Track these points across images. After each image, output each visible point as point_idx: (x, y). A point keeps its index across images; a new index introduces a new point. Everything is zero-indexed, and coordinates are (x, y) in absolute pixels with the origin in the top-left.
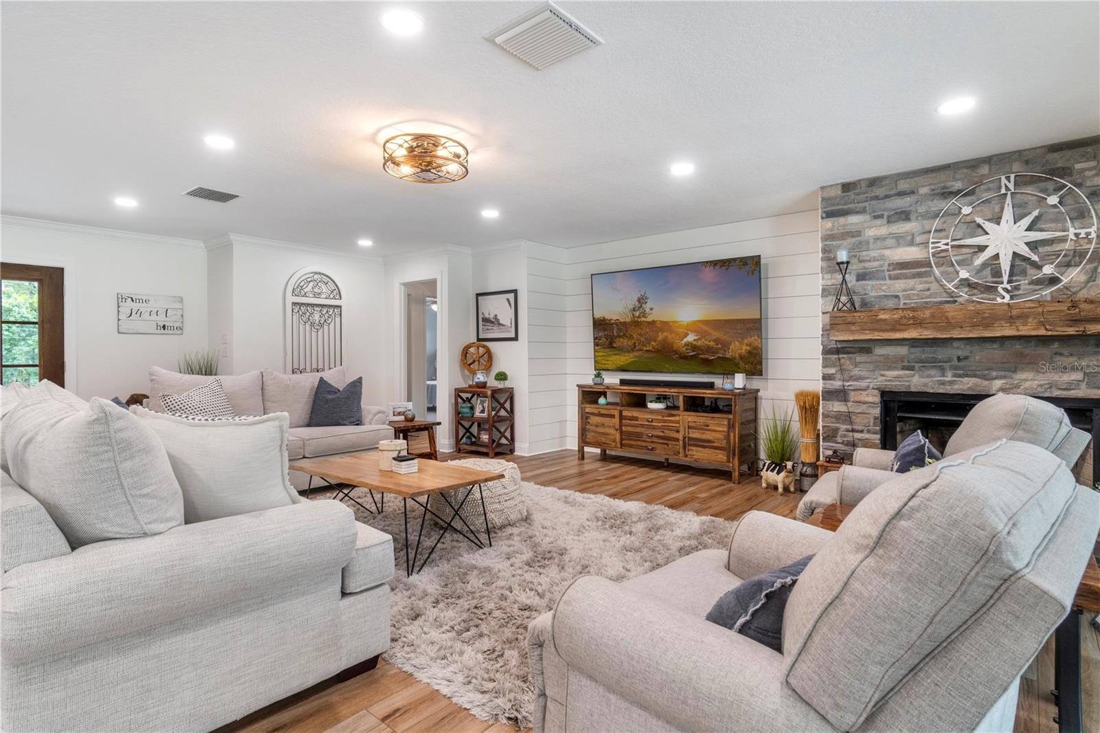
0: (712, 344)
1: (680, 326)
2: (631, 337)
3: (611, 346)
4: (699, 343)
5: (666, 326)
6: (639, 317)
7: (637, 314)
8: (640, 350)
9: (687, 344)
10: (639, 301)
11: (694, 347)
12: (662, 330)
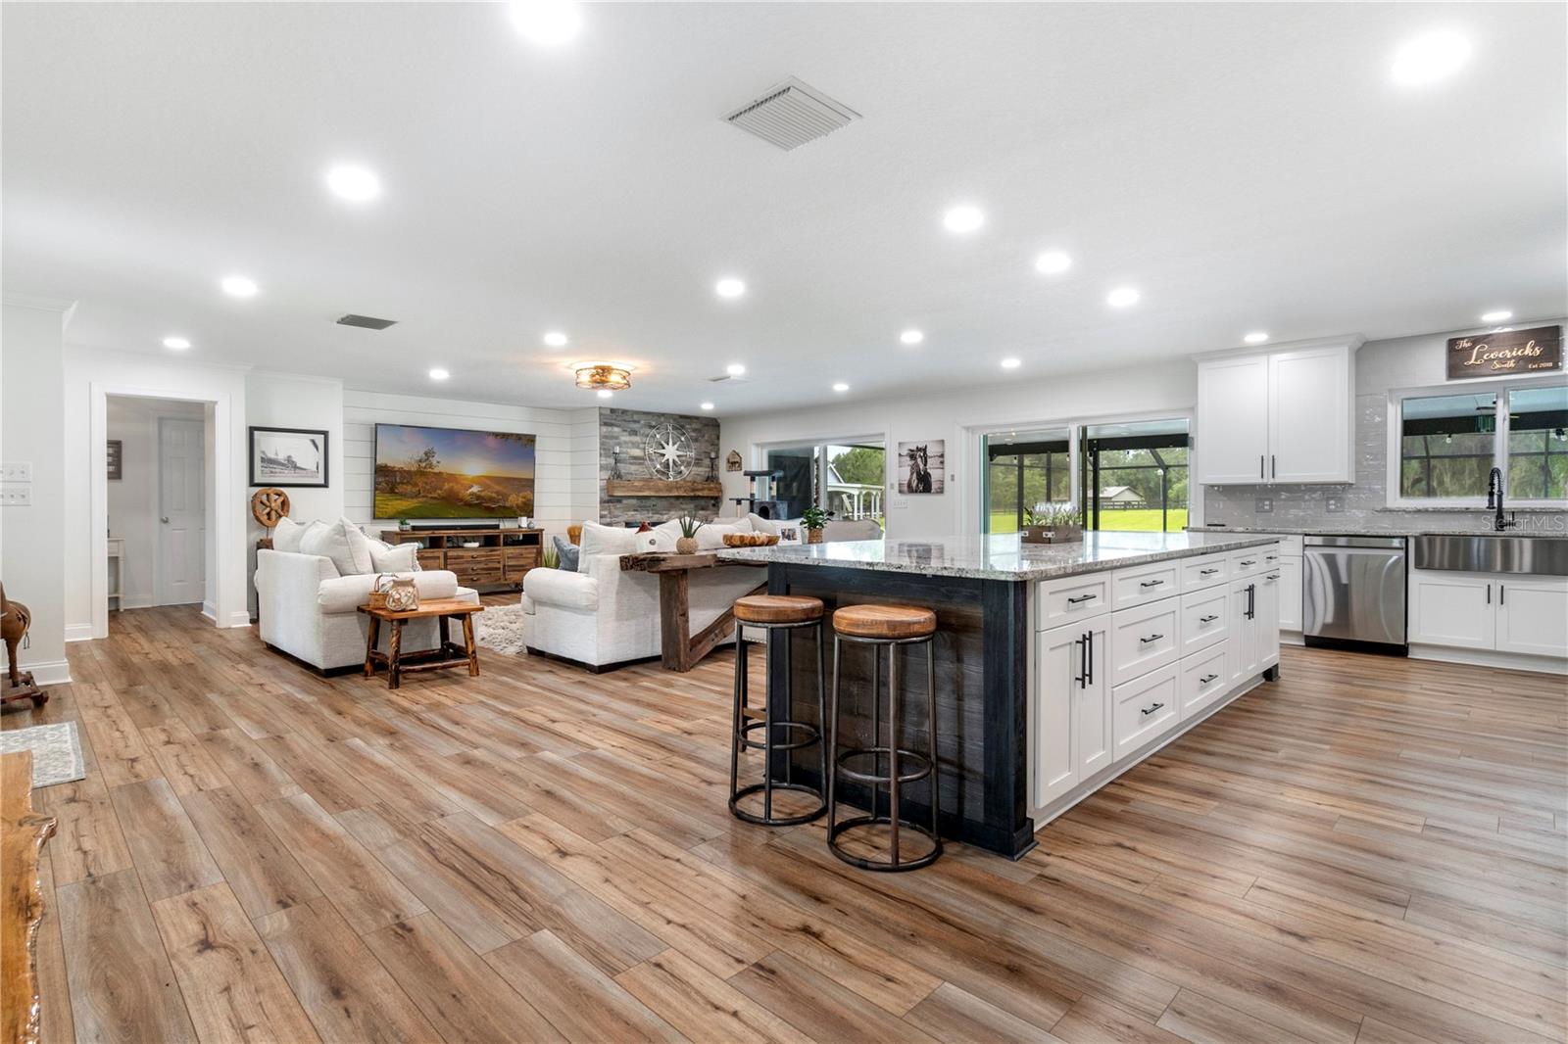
0: (494, 495)
1: (466, 479)
2: (416, 485)
3: (392, 491)
4: (483, 494)
5: (452, 477)
6: (425, 468)
7: (424, 465)
8: (423, 497)
9: (472, 494)
10: (426, 454)
11: (478, 497)
12: (449, 481)
